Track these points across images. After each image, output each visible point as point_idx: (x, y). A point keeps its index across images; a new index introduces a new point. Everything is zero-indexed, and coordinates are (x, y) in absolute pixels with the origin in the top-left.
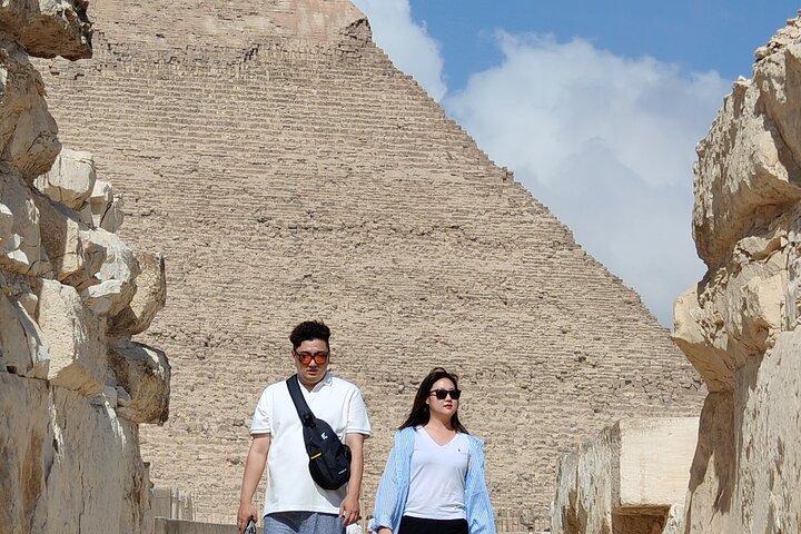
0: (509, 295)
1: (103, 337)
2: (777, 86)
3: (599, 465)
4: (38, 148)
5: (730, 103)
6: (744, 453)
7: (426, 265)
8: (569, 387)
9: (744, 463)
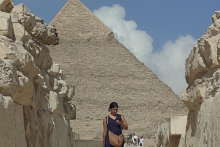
0: (144, 89)
1: (62, 102)
2: (203, 47)
3: (166, 126)
4: (48, 64)
5: (193, 51)
6: (198, 124)
7: (127, 83)
8: (157, 108)
9: (198, 126)
